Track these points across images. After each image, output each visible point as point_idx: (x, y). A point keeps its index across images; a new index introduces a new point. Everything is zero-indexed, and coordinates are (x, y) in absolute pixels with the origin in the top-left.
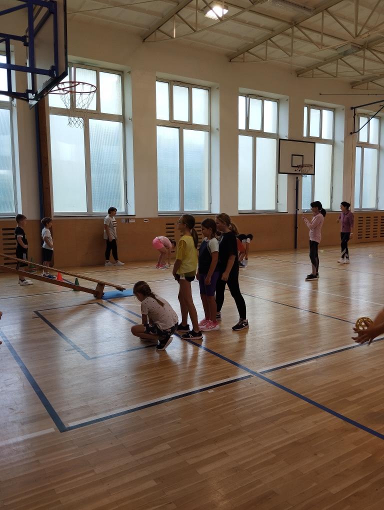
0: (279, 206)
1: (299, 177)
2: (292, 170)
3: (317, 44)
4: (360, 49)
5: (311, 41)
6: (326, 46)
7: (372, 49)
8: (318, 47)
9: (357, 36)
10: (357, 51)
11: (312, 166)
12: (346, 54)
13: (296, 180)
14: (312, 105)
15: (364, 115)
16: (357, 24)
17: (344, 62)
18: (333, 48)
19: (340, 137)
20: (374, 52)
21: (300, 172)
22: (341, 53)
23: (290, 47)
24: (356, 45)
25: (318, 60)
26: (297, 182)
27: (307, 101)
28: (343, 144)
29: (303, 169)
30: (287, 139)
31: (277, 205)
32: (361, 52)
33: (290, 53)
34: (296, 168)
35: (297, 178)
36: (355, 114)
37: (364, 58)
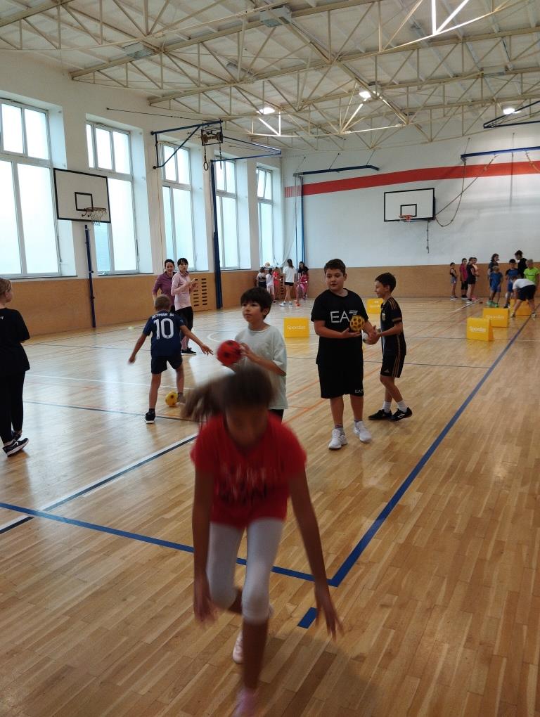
0: (63, 267)
1: (89, 224)
2: (78, 215)
3: (94, 36)
4: (155, 52)
5: (86, 31)
6: (110, 42)
7: (171, 55)
8: (97, 41)
9: (149, 34)
10: (151, 54)
11: (106, 210)
12: (137, 56)
13: (85, 229)
14: (97, 123)
15: (169, 144)
16: (147, 17)
17: (135, 66)
18: (119, 46)
19: (141, 171)
20: (173, 59)
21: (90, 219)
22: (131, 54)
23: (56, 34)
24: (150, 46)
25: (99, 59)
26: (87, 233)
27: (89, 116)
28: (145, 182)
29: (93, 213)
30: (66, 169)
31: (60, 265)
32: (157, 57)
33: (57, 45)
34: (84, 213)
35: (86, 227)
36: (157, 142)
37: (162, 65)
